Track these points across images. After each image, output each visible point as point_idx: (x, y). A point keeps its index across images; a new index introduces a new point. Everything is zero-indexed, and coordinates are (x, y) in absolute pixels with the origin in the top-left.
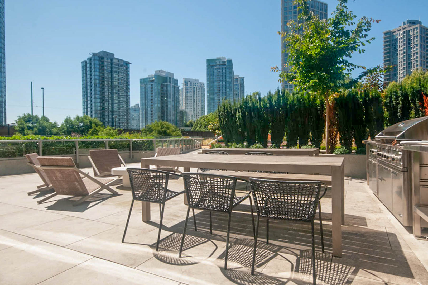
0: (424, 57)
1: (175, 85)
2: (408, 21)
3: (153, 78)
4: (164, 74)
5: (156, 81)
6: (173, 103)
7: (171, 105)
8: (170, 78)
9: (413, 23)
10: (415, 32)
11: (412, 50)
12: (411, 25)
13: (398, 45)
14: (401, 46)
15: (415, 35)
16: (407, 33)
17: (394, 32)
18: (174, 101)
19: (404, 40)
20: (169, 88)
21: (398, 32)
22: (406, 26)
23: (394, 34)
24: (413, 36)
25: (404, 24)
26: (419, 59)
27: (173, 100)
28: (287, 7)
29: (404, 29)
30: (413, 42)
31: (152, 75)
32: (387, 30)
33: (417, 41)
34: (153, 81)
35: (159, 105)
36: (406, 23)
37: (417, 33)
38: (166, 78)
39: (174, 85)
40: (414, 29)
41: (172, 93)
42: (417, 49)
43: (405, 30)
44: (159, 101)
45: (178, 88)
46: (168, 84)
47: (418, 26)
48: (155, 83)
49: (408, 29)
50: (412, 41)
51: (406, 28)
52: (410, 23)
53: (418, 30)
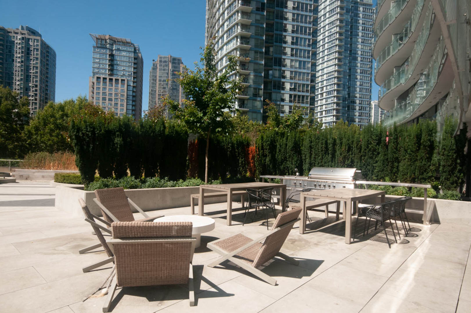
0: (44, 75)
2: (27, 27)
9: (33, 32)
10: (36, 44)
11: (32, 62)
12: (31, 34)
13: (15, 49)
14: (18, 51)
15: (35, 47)
16: (27, 41)
17: (9, 32)
19: (22, 47)
21: (15, 35)
22: (25, 32)
23: (10, 34)
24: (33, 47)
25: (22, 28)
26: (38, 75)
29: (22, 34)
30: (32, 54)
33: (37, 54)
40: (34, 40)
42: (37, 63)
43: (23, 36)
47: (38, 38)
49: (27, 36)
50: (32, 52)
51: (25, 34)
52: (29, 31)
53: (39, 44)
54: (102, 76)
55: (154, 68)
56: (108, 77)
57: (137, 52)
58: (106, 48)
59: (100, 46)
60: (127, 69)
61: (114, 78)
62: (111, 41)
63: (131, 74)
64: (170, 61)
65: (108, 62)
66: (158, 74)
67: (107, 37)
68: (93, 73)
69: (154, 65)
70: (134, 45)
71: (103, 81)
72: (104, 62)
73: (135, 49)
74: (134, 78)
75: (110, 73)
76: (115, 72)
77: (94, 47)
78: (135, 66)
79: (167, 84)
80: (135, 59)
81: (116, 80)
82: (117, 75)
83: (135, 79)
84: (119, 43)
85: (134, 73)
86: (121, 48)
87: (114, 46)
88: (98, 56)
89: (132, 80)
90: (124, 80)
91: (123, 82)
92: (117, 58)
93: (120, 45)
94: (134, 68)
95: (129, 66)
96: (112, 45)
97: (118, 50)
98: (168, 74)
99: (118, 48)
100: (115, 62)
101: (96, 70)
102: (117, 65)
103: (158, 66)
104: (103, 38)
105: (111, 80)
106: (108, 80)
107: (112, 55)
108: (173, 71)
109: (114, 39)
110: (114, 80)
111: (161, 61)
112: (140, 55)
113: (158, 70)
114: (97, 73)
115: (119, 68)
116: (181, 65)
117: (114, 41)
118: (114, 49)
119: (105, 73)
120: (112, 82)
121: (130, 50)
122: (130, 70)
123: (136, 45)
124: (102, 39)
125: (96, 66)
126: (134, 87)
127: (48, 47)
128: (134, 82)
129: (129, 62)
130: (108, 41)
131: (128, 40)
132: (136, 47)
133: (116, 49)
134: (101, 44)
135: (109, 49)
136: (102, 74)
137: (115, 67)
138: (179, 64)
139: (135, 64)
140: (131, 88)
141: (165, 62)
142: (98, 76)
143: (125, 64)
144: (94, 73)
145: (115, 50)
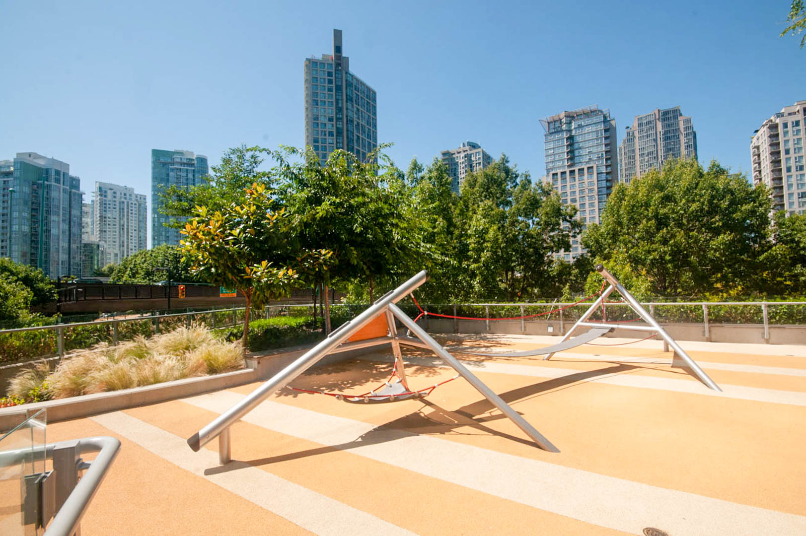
1: (70, 188)
2: (468, 142)
3: (9, 167)
4: (41, 163)
5: (17, 174)
6: (64, 226)
7: (57, 227)
8: (58, 173)
9: (474, 146)
10: (477, 157)
12: (471, 148)
13: (459, 170)
14: (462, 172)
15: (478, 162)
16: (468, 157)
17: (453, 154)
18: (67, 222)
19: (466, 165)
20: (54, 194)
21: (458, 155)
22: (467, 148)
23: (454, 156)
24: (475, 162)
25: (464, 146)
27: (64, 221)
28: (317, 78)
29: (464, 151)
31: (7, 162)
32: (445, 150)
34: (8, 174)
35: (26, 228)
36: (466, 144)
37: (479, 158)
38: (47, 171)
39: (68, 188)
40: (476, 153)
41: (63, 204)
43: (466, 153)
44: (24, 218)
45: (81, 195)
46: (53, 183)
47: (479, 150)
48: (15, 178)
49: (469, 152)
50: (475, 168)
51: (467, 151)
52: (470, 145)
53: (481, 156)
54: (559, 171)
55: (630, 139)
56: (568, 170)
57: (609, 119)
58: (562, 131)
59: (553, 131)
60: (594, 150)
61: (576, 169)
62: (568, 119)
63: (602, 154)
64: (659, 119)
65: (565, 150)
66: (637, 147)
67: (562, 115)
68: (547, 169)
69: (628, 134)
70: (602, 112)
71: (561, 176)
72: (560, 151)
73: (605, 117)
74: (607, 160)
75: (569, 163)
76: (577, 160)
77: (545, 135)
78: (608, 141)
79: (656, 158)
80: (606, 131)
81: (579, 170)
82: (580, 163)
83: (609, 162)
84: (579, 117)
85: (606, 152)
86: (583, 123)
87: (573, 124)
88: (552, 146)
89: (605, 164)
90: (592, 167)
91: (591, 170)
92: (578, 139)
93: (581, 119)
94: (606, 145)
95: (598, 145)
96: (570, 123)
97: (580, 126)
98: (656, 140)
99: (579, 125)
100: (576, 146)
101: (551, 165)
102: (580, 148)
103: (637, 134)
104: (556, 118)
105: (572, 172)
106: (568, 173)
107: (571, 138)
108: (665, 133)
109: (571, 115)
110: (577, 172)
111: (640, 125)
112: (613, 122)
113: (637, 140)
114: (552, 169)
115: (584, 152)
116: (679, 118)
117: (571, 117)
118: (573, 127)
119: (563, 165)
120: (574, 174)
121: (598, 120)
122: (599, 149)
123: (605, 111)
124: (555, 121)
125: (550, 159)
126: (607, 173)
127: (489, 157)
128: (607, 166)
129: (597, 139)
130: (564, 120)
131: (593, 108)
132: (605, 113)
133: (577, 126)
134: (554, 128)
135: (566, 130)
136: (559, 167)
137: (576, 153)
138: (676, 118)
139: (606, 138)
140: (604, 176)
141: (650, 122)
142: (554, 172)
143: (591, 144)
144: (548, 171)
145: (575, 128)
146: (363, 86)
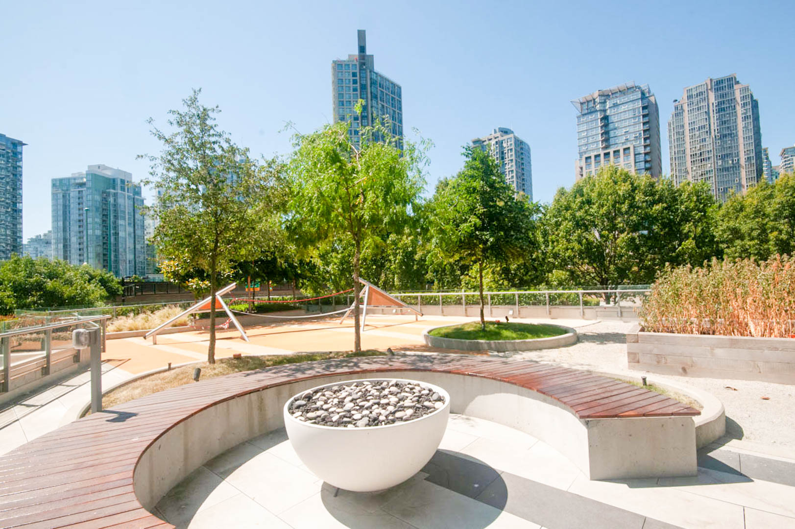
0: (520, 177)
1: (134, 195)
2: (499, 128)
3: (82, 178)
4: (108, 174)
5: (89, 184)
6: (130, 229)
7: (125, 232)
8: (123, 181)
9: (505, 132)
10: (509, 144)
11: (507, 167)
12: (503, 134)
15: (509, 148)
16: (500, 144)
17: (484, 142)
18: (132, 225)
19: (497, 153)
20: (120, 201)
21: (489, 142)
22: (498, 134)
23: (485, 143)
24: (506, 149)
25: (495, 132)
26: (515, 179)
27: (129, 224)
28: (342, 79)
29: (496, 138)
30: (507, 157)
31: (80, 174)
32: (475, 138)
33: (511, 155)
34: (82, 185)
35: (98, 232)
36: (497, 130)
37: (511, 145)
38: (114, 180)
39: (132, 195)
40: (508, 139)
41: (128, 209)
42: (512, 166)
43: (497, 140)
44: (96, 223)
45: (142, 201)
46: (119, 191)
47: (511, 136)
48: (88, 188)
49: (500, 139)
50: (506, 155)
51: (498, 137)
52: (502, 132)
53: (513, 142)
54: (592, 154)
55: (679, 112)
56: (602, 153)
57: (647, 95)
58: (596, 111)
59: (586, 111)
60: (631, 129)
61: (611, 150)
62: (603, 98)
63: (640, 134)
64: (711, 89)
65: (600, 131)
66: (686, 121)
67: (596, 95)
68: (579, 153)
69: (676, 108)
70: (639, 88)
71: (595, 160)
72: (594, 133)
73: (643, 94)
74: (645, 139)
75: (604, 145)
76: (612, 141)
77: (578, 117)
78: (646, 119)
79: (709, 132)
80: (644, 108)
81: (615, 152)
82: (617, 144)
83: (648, 142)
84: (614, 96)
85: (645, 131)
86: (618, 102)
87: (608, 103)
88: (585, 127)
89: (643, 144)
90: (629, 148)
91: (627, 152)
92: (613, 119)
93: (616, 97)
94: (644, 124)
95: (635, 124)
96: (605, 102)
97: (615, 105)
98: (708, 113)
99: (614, 104)
100: (611, 126)
101: (584, 148)
102: (615, 129)
103: (686, 107)
104: (589, 98)
105: (607, 155)
106: (602, 156)
107: (605, 118)
108: (719, 104)
109: (606, 94)
110: (612, 154)
111: (690, 97)
112: (652, 99)
113: (686, 114)
114: (585, 152)
115: (618, 132)
116: (736, 87)
117: (605, 96)
118: (608, 107)
119: (597, 148)
120: (609, 157)
121: (635, 97)
122: (637, 129)
123: (644, 87)
124: (588, 102)
125: (583, 142)
126: (646, 154)
127: (522, 142)
128: (645, 147)
129: (634, 118)
130: (598, 100)
131: (630, 85)
132: (643, 89)
133: (612, 105)
134: (587, 109)
135: (600, 110)
136: (593, 150)
137: (612, 134)
138: (731, 87)
139: (644, 116)
140: (642, 158)
141: (701, 93)
142: (587, 155)
143: (627, 124)
144: (581, 154)
145: (609, 108)
146: (387, 82)
